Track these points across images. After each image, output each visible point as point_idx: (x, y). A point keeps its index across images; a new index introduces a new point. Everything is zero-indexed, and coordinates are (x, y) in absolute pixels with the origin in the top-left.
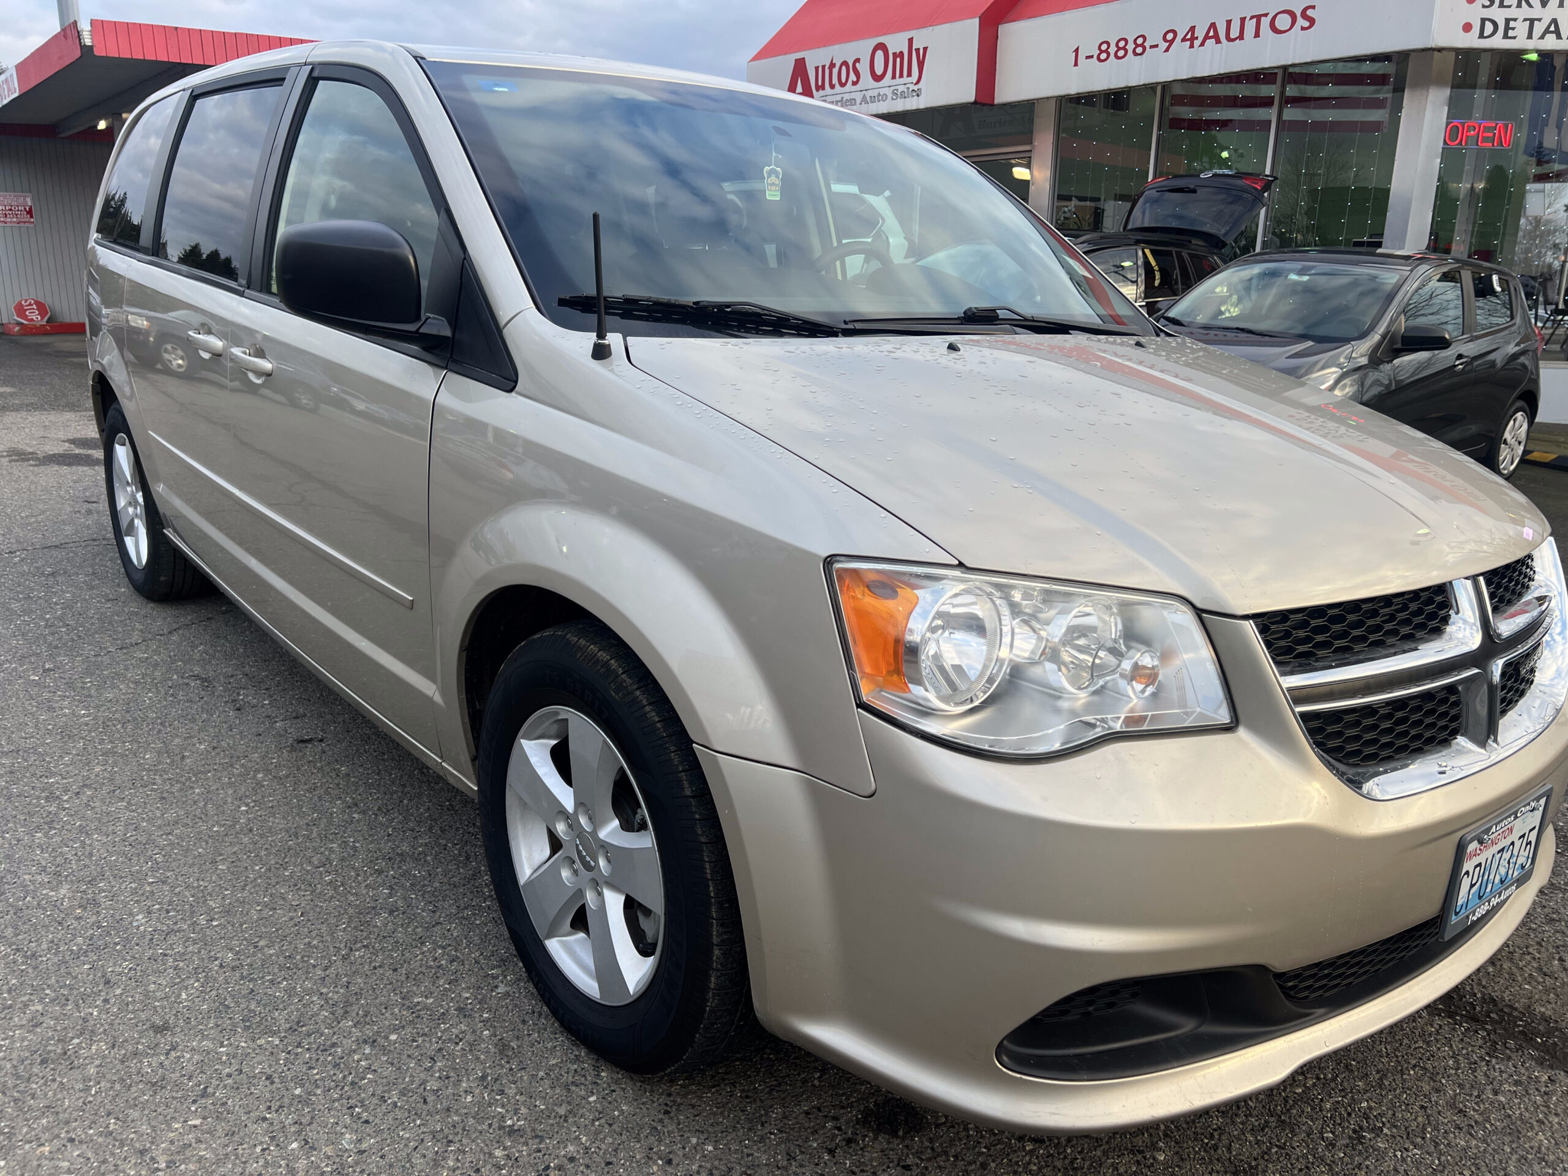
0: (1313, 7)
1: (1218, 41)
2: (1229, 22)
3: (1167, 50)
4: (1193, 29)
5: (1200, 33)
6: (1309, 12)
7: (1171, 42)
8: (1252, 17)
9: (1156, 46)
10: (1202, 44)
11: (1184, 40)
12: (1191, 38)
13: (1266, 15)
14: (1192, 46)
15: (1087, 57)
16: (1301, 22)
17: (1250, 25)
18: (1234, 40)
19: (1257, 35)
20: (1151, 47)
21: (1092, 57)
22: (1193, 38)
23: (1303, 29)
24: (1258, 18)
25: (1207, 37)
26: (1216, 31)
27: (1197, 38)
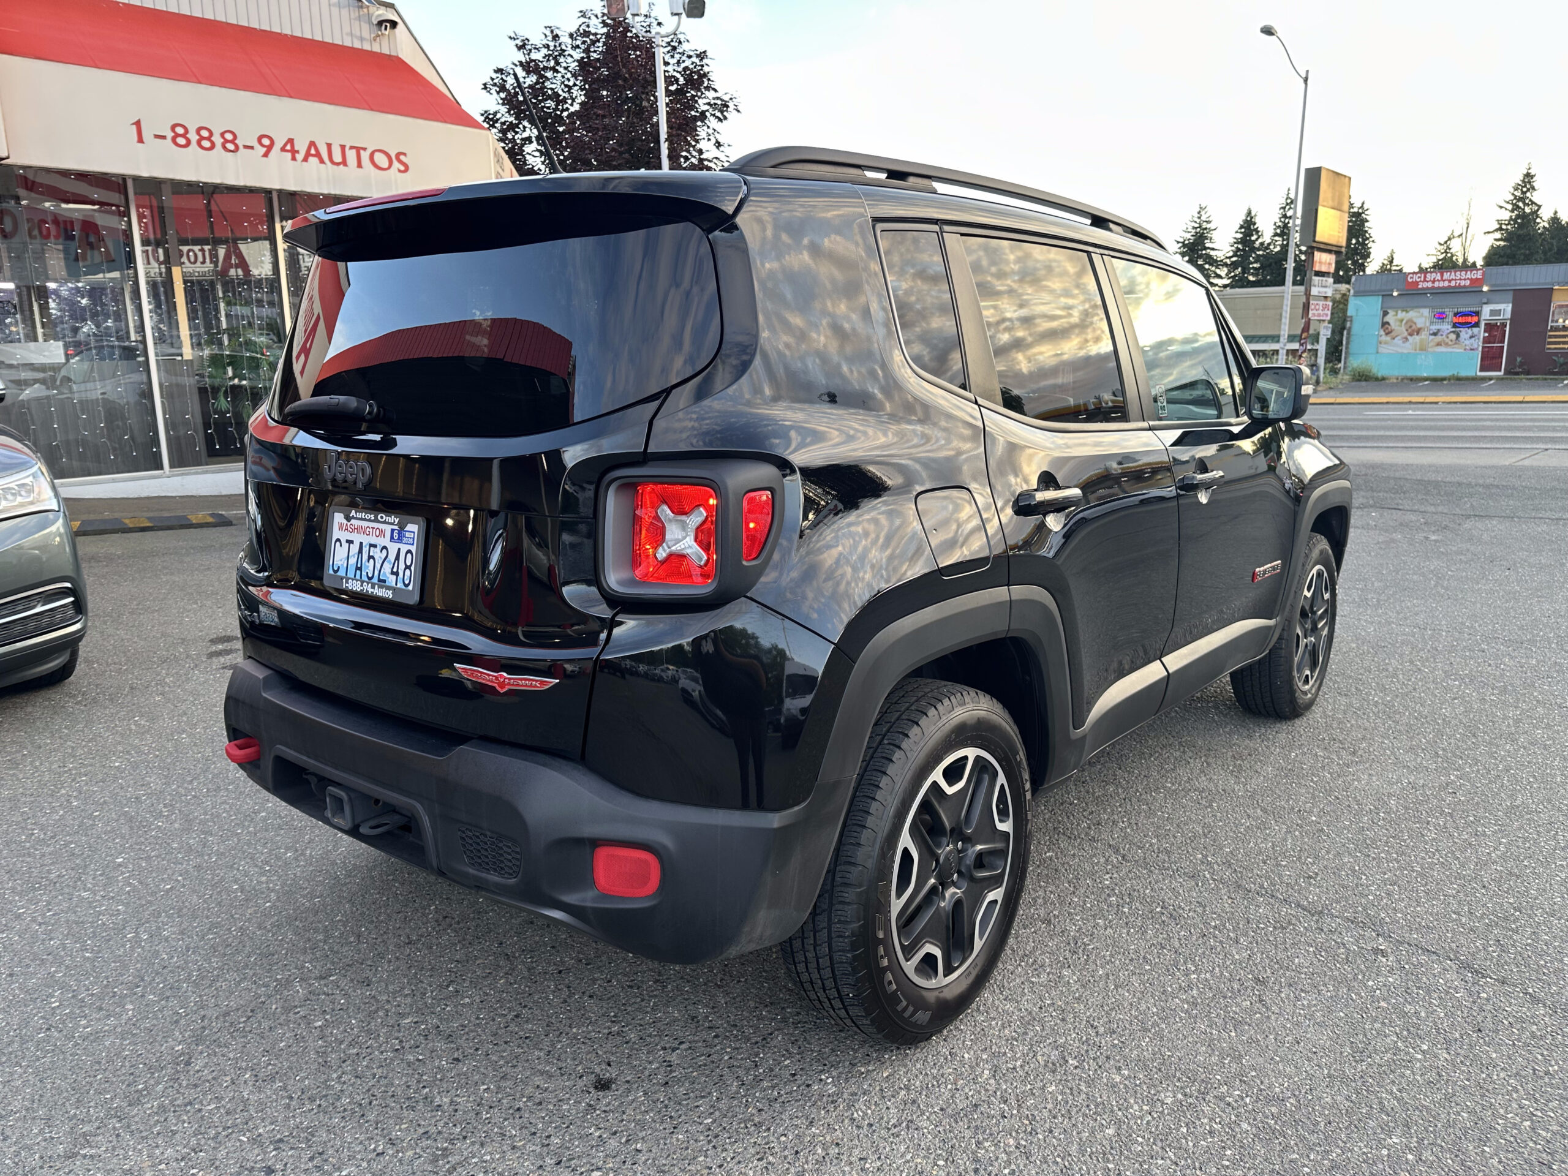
0: (405, 154)
1: (322, 161)
2: (329, 146)
3: (266, 155)
4: (291, 141)
5: (302, 147)
6: (402, 158)
7: (269, 148)
8: (352, 148)
9: (252, 148)
10: (305, 159)
11: (283, 149)
12: (290, 147)
13: (365, 149)
14: (294, 159)
15: (157, 136)
16: (396, 165)
17: (351, 155)
18: (338, 164)
19: (360, 165)
20: (246, 147)
21: (164, 137)
22: (294, 152)
23: (400, 171)
24: (358, 150)
25: (308, 155)
26: (316, 149)
27: (297, 152)
